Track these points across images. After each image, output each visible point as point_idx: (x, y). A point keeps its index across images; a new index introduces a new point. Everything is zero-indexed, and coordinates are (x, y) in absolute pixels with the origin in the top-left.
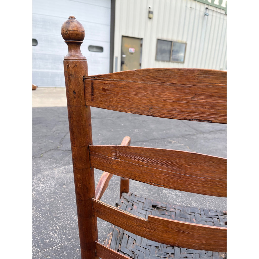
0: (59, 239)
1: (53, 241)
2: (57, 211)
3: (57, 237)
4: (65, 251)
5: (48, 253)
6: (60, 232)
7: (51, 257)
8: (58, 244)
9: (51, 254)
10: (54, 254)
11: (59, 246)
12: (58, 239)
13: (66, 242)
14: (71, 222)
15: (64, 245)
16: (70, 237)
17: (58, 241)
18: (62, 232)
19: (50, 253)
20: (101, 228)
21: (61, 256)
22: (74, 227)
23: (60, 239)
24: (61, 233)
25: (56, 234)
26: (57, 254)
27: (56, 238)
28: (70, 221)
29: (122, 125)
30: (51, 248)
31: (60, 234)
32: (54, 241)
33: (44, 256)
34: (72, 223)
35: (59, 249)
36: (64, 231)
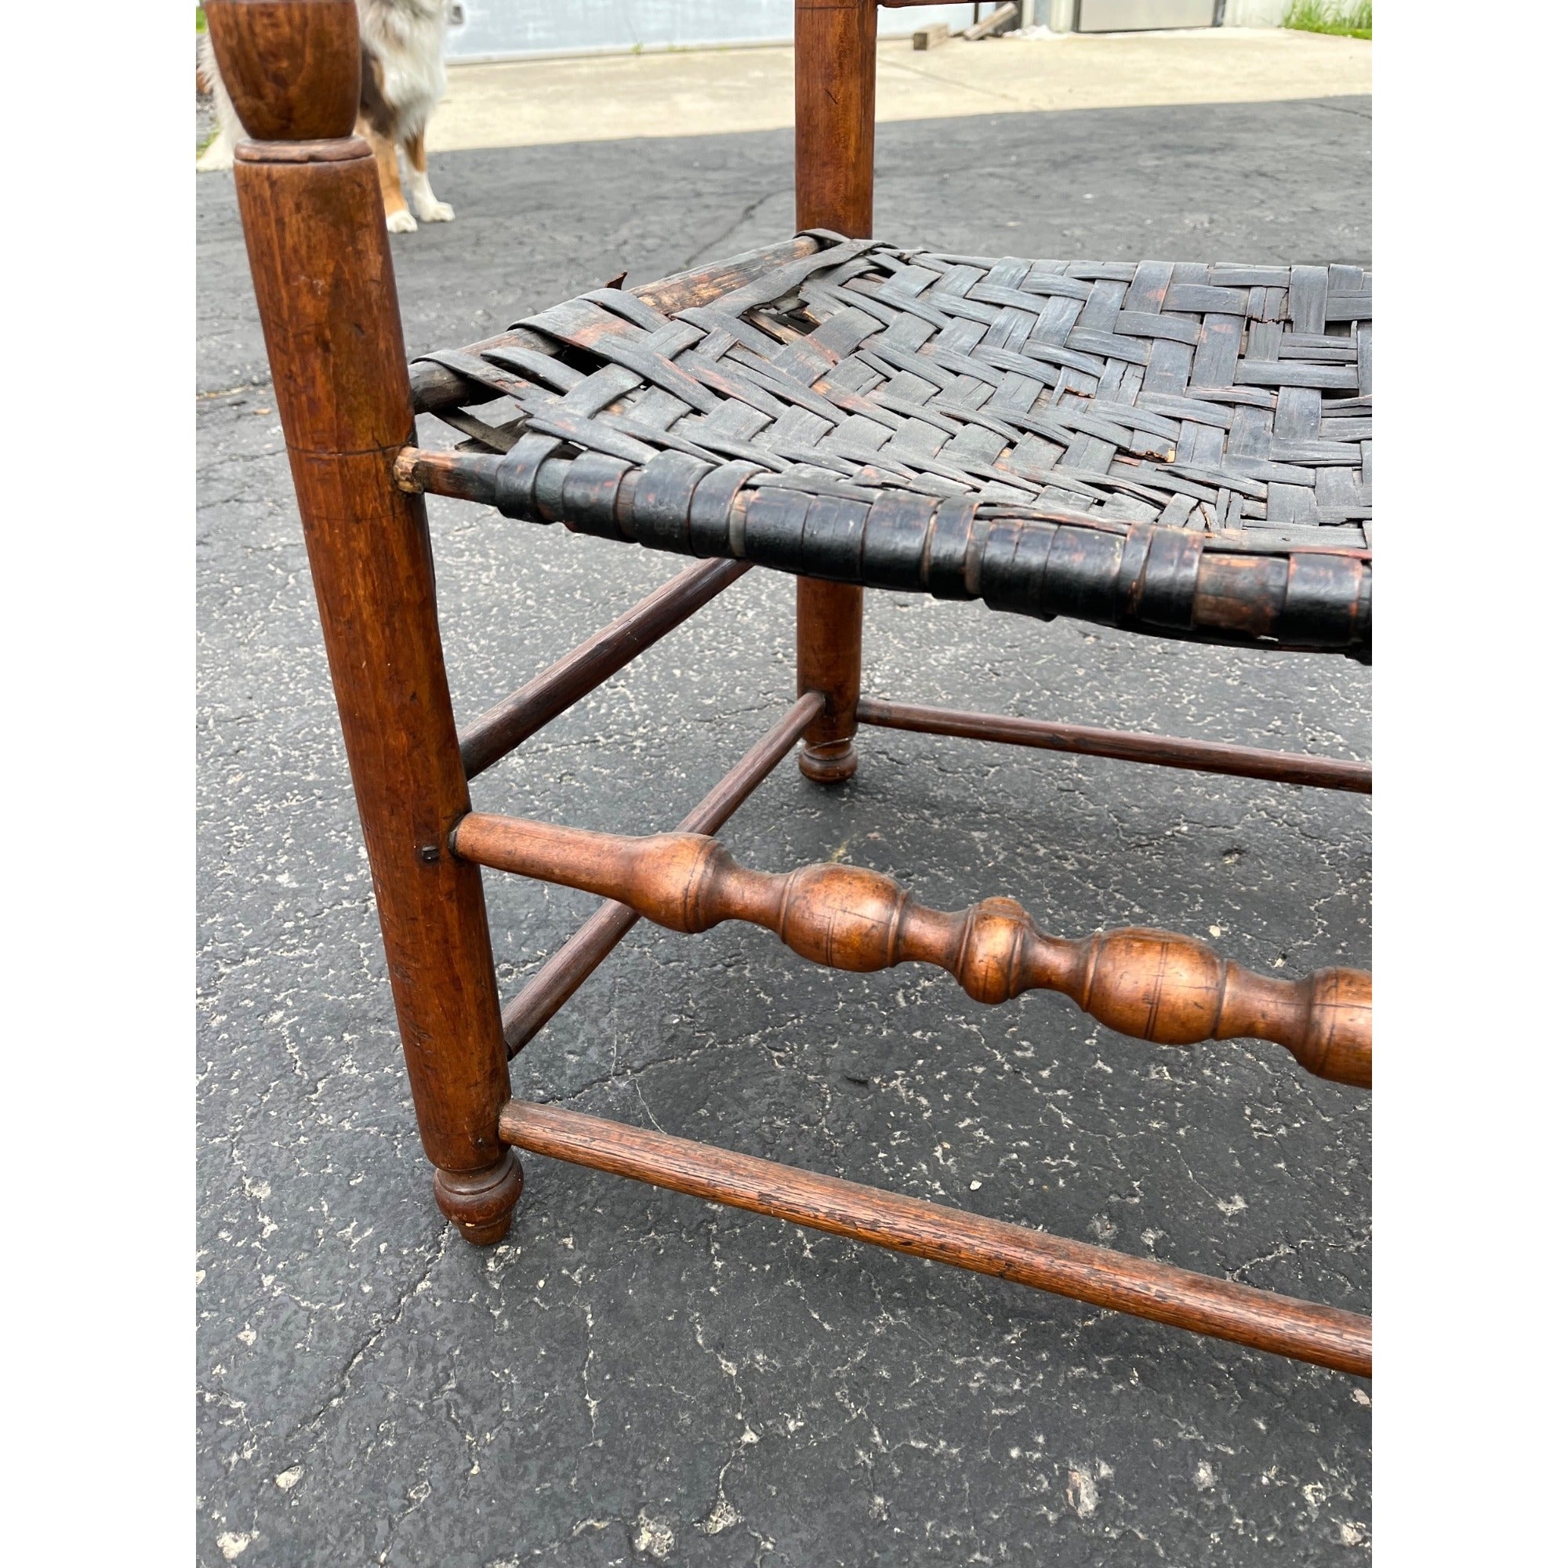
0: (637, 704)
1: (603, 711)
2: (634, 584)
3: (631, 697)
4: (670, 759)
5: (567, 761)
6: (650, 675)
7: (585, 779)
8: (635, 729)
9: (583, 767)
10: (605, 772)
11: (637, 738)
12: (632, 705)
13: (683, 722)
14: (717, 633)
15: (668, 732)
16: (709, 702)
17: (632, 714)
18: (659, 676)
19: (581, 764)
20: (921, 674)
21: (646, 784)
22: (742, 657)
23: (645, 707)
24: (655, 678)
25: (622, 682)
26: (623, 772)
27: (624, 697)
28: (711, 632)
29: (1089, 196)
30: (586, 742)
31: (650, 685)
32: (609, 714)
33: (538, 776)
34: (729, 642)
35: (637, 751)
36: (677, 672)
